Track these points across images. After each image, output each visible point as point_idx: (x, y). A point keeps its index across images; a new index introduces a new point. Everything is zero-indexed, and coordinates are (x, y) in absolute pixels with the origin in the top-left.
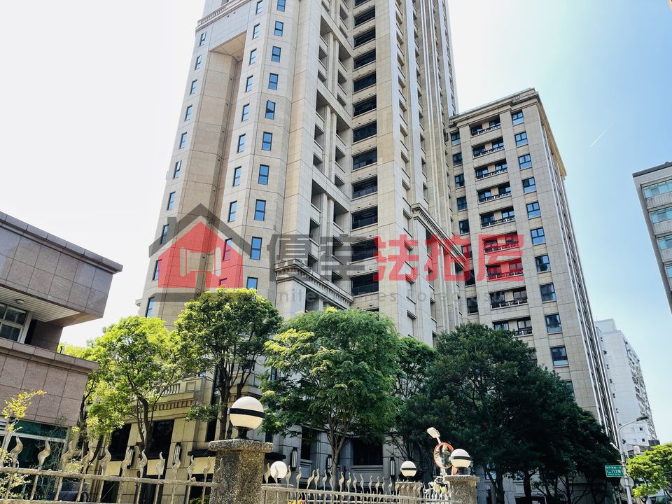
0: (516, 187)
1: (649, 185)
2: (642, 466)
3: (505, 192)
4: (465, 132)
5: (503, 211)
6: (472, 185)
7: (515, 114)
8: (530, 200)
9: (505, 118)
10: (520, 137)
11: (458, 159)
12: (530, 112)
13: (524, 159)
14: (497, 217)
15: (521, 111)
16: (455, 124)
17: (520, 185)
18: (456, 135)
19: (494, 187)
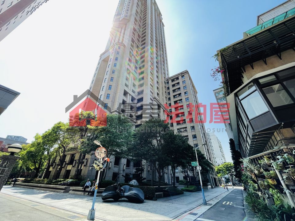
0: (183, 94)
1: (217, 92)
2: (220, 168)
3: (180, 96)
4: (170, 81)
5: (180, 100)
6: (172, 94)
7: (182, 76)
8: (186, 97)
9: (180, 77)
10: (184, 82)
11: (168, 88)
12: (186, 75)
13: (185, 87)
14: (178, 102)
15: (184, 76)
16: (168, 80)
17: (184, 94)
18: (168, 83)
19: (177, 94)
